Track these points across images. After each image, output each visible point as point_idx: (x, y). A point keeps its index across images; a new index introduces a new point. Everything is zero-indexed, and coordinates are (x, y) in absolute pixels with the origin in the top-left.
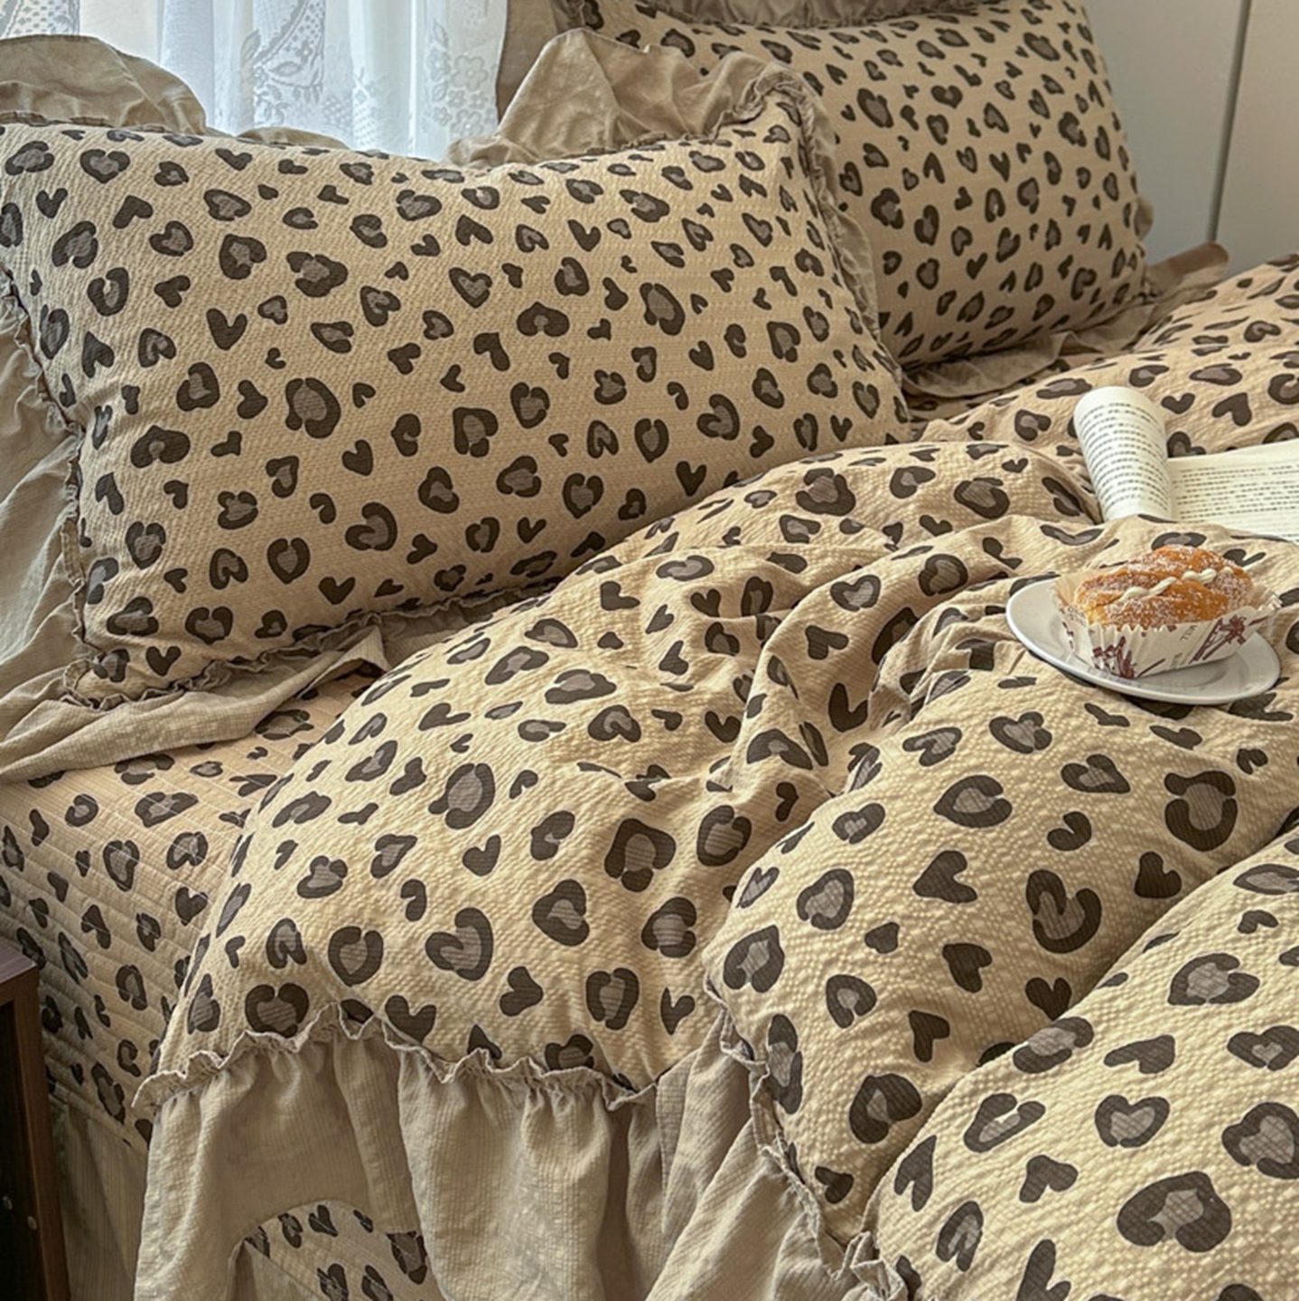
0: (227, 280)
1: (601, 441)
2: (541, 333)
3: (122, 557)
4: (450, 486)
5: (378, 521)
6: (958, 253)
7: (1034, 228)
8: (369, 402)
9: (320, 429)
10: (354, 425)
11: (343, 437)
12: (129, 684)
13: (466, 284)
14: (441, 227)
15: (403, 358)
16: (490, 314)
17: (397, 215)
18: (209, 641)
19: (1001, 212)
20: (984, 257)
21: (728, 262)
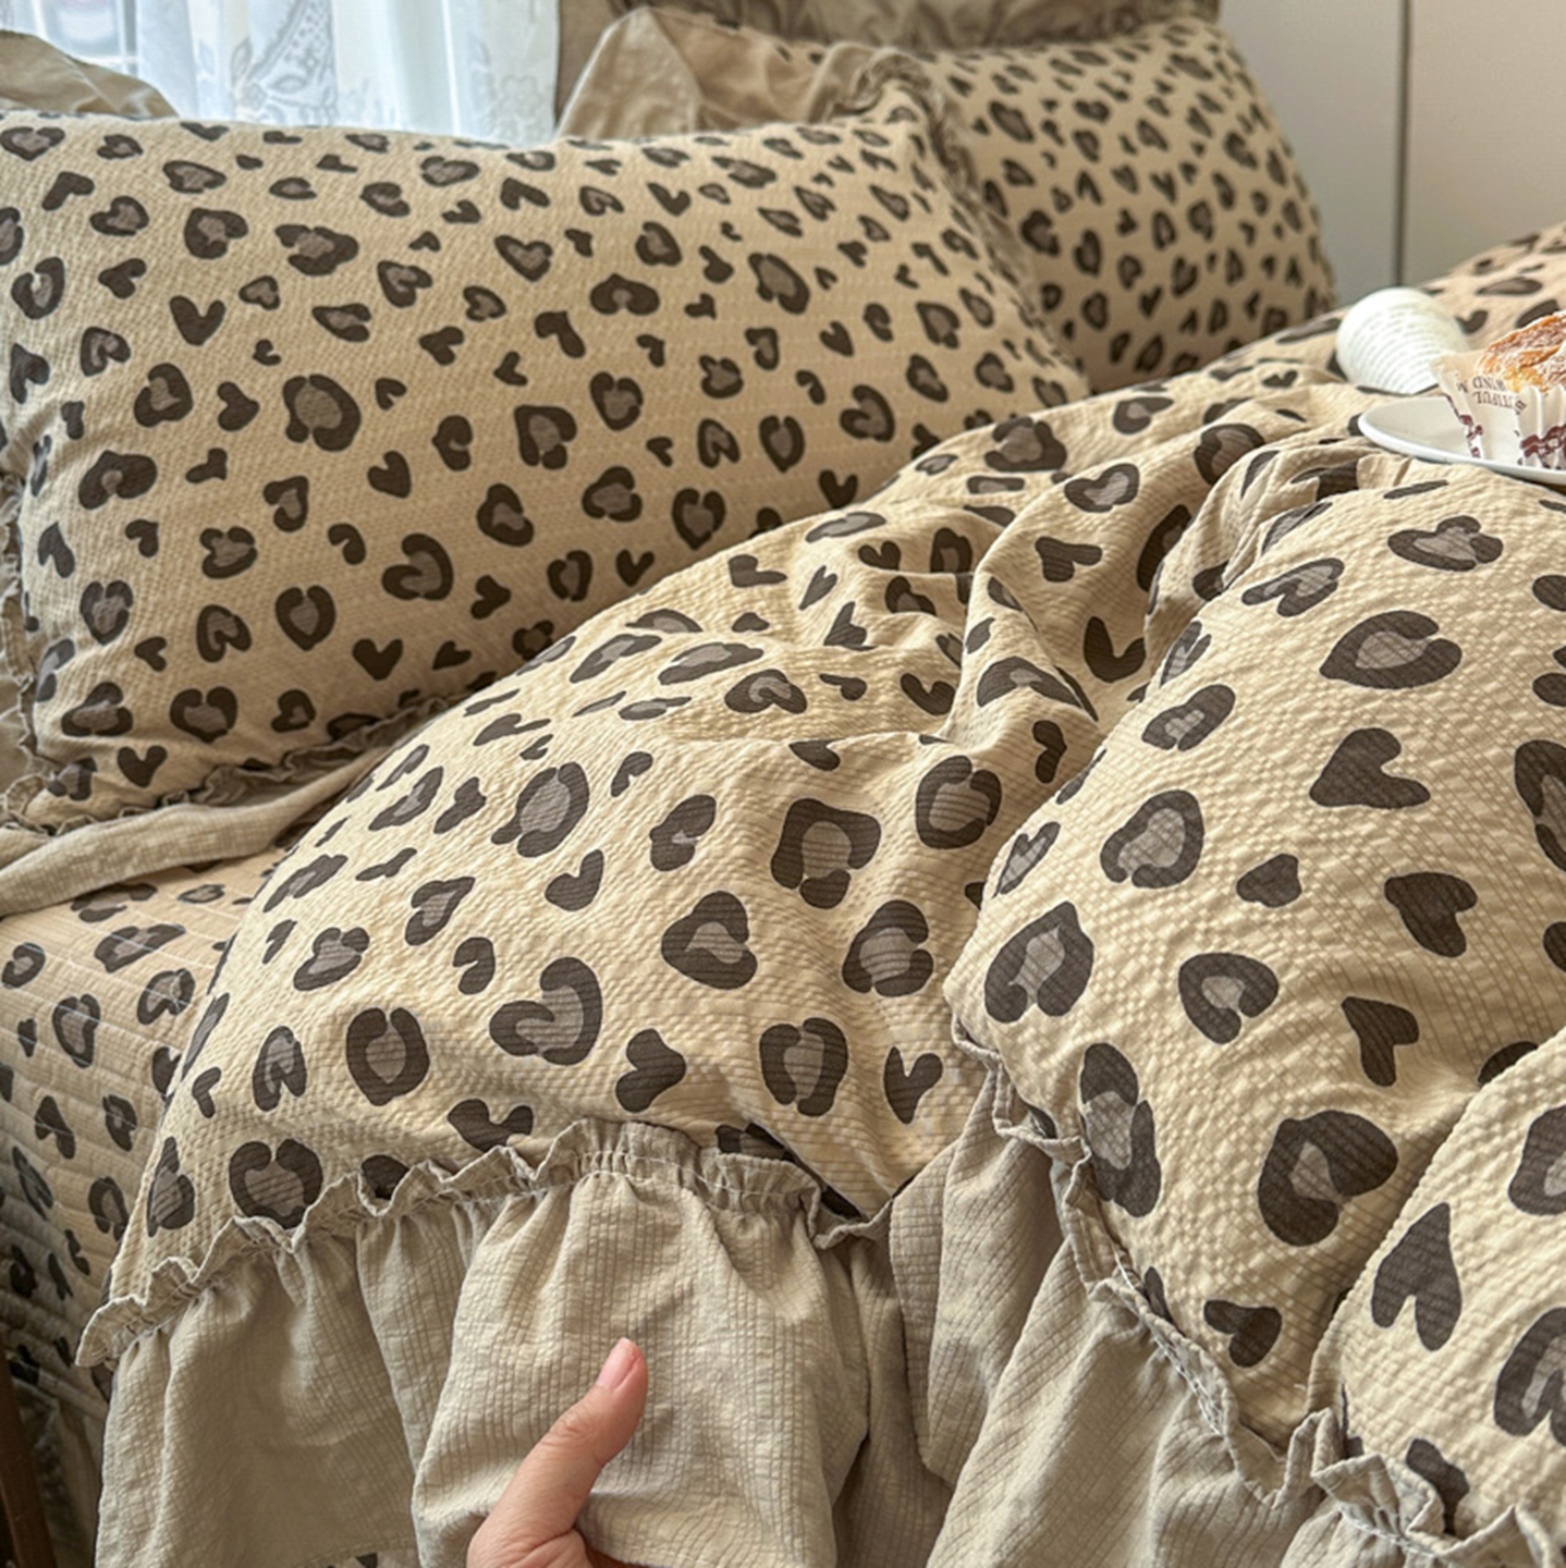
0: (195, 260)
1: (715, 446)
2: (623, 312)
3: (78, 634)
4: (517, 508)
5: (424, 559)
6: (1128, 284)
7: (1212, 259)
8: (399, 403)
9: (335, 439)
10: (377, 433)
11: (368, 447)
12: (95, 801)
13: (518, 253)
14: (483, 192)
15: (441, 345)
16: (554, 288)
17: (421, 182)
18: (207, 737)
19: (1173, 237)
20: (1158, 293)
21: (857, 233)
